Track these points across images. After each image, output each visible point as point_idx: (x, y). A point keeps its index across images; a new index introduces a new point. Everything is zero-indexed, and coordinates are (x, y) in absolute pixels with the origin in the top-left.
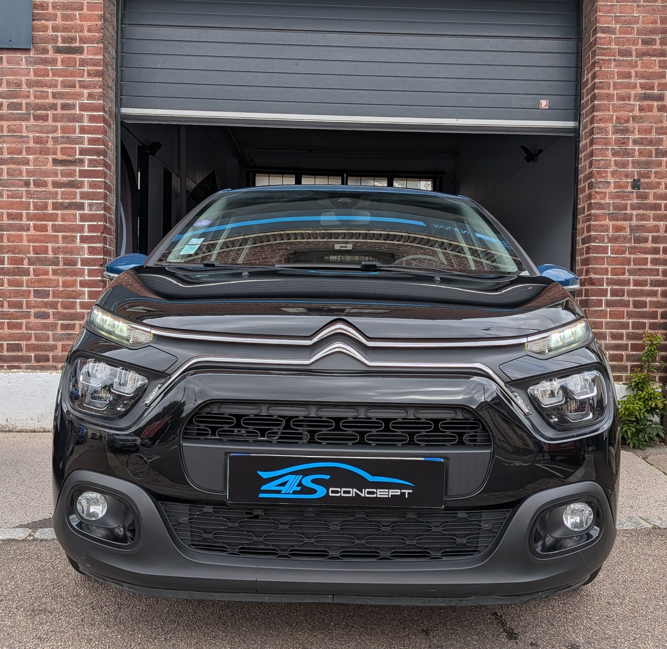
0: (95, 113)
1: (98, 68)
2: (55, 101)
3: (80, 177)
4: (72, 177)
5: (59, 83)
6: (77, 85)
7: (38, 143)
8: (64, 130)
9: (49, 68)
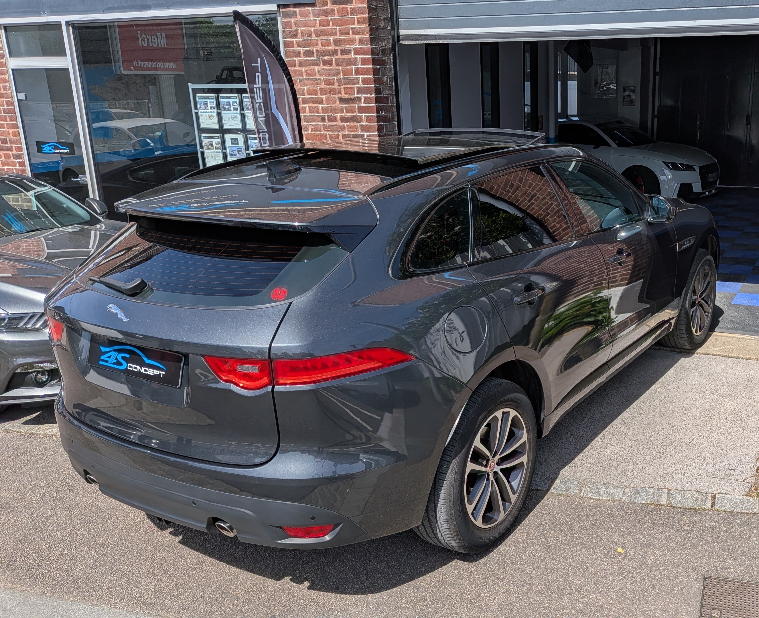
0: (365, 57)
1: (364, 16)
2: (337, 47)
3: (359, 113)
4: (353, 113)
5: (338, 31)
6: (351, 33)
7: (327, 85)
8: (345, 72)
9: (330, 18)
